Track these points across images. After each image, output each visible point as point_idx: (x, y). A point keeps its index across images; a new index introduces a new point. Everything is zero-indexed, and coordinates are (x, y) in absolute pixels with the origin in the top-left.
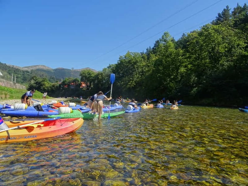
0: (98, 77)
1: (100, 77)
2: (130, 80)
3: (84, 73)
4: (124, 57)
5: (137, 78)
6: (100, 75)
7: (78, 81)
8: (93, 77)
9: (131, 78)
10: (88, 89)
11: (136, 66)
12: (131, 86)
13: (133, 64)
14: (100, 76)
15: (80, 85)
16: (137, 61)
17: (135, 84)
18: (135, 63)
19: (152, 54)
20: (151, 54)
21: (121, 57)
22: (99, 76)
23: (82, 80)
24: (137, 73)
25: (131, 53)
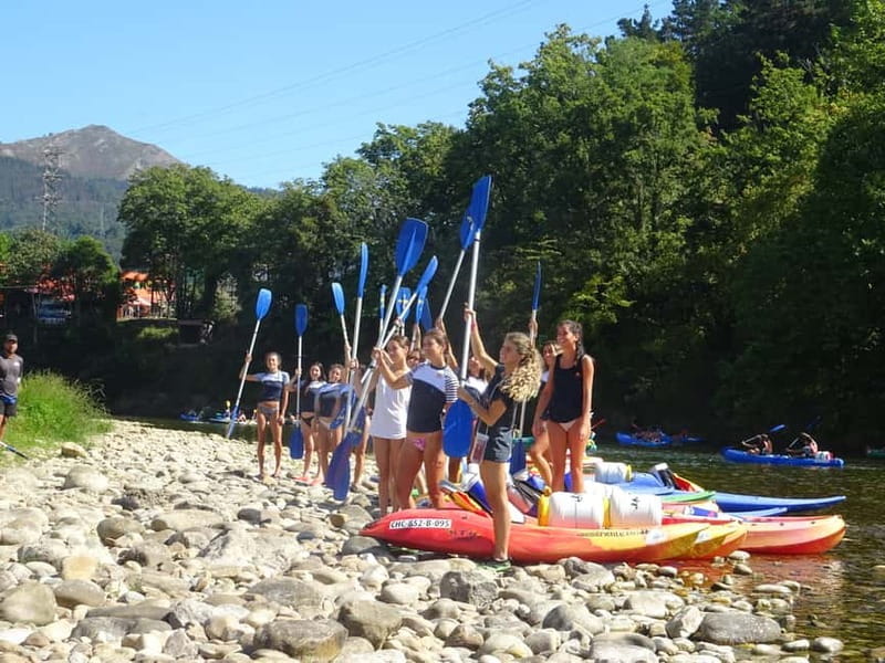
0: (294, 237)
1: (304, 236)
2: (591, 269)
3: (158, 199)
4: (526, 73)
5: (642, 253)
6: (306, 221)
7: (102, 264)
8: (248, 236)
9: (595, 256)
10: (190, 334)
11: (635, 156)
12: (597, 315)
13: (611, 137)
14: (305, 229)
15: (119, 294)
16: (643, 114)
17: (625, 303)
18: (625, 131)
19: (778, 64)
20: (769, 63)
21: (500, 74)
22: (294, 228)
23: (135, 253)
24: (639, 216)
25: (582, 39)
